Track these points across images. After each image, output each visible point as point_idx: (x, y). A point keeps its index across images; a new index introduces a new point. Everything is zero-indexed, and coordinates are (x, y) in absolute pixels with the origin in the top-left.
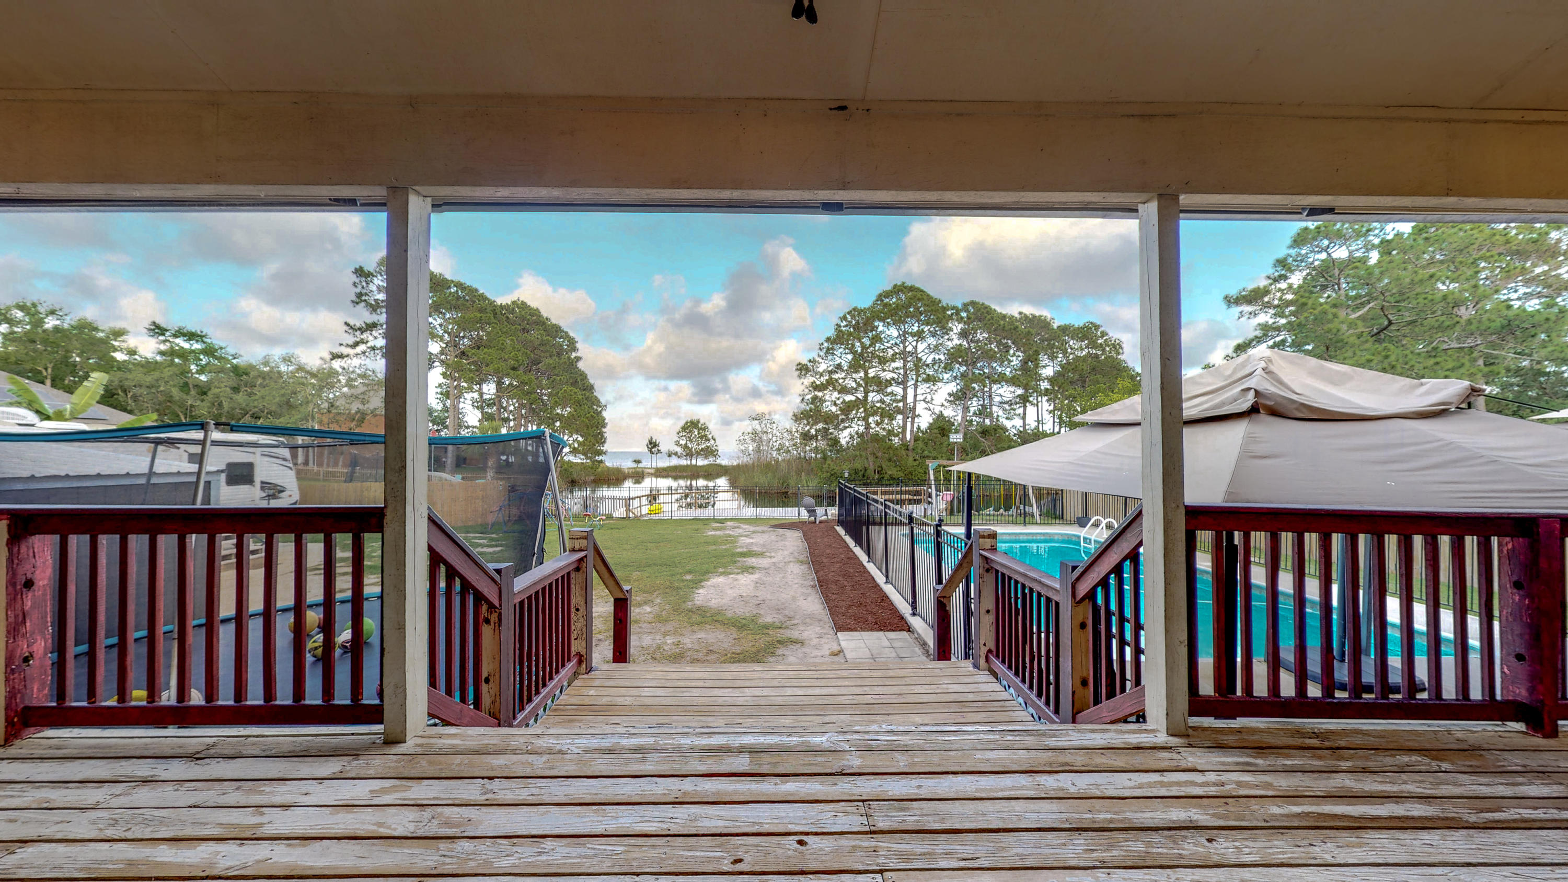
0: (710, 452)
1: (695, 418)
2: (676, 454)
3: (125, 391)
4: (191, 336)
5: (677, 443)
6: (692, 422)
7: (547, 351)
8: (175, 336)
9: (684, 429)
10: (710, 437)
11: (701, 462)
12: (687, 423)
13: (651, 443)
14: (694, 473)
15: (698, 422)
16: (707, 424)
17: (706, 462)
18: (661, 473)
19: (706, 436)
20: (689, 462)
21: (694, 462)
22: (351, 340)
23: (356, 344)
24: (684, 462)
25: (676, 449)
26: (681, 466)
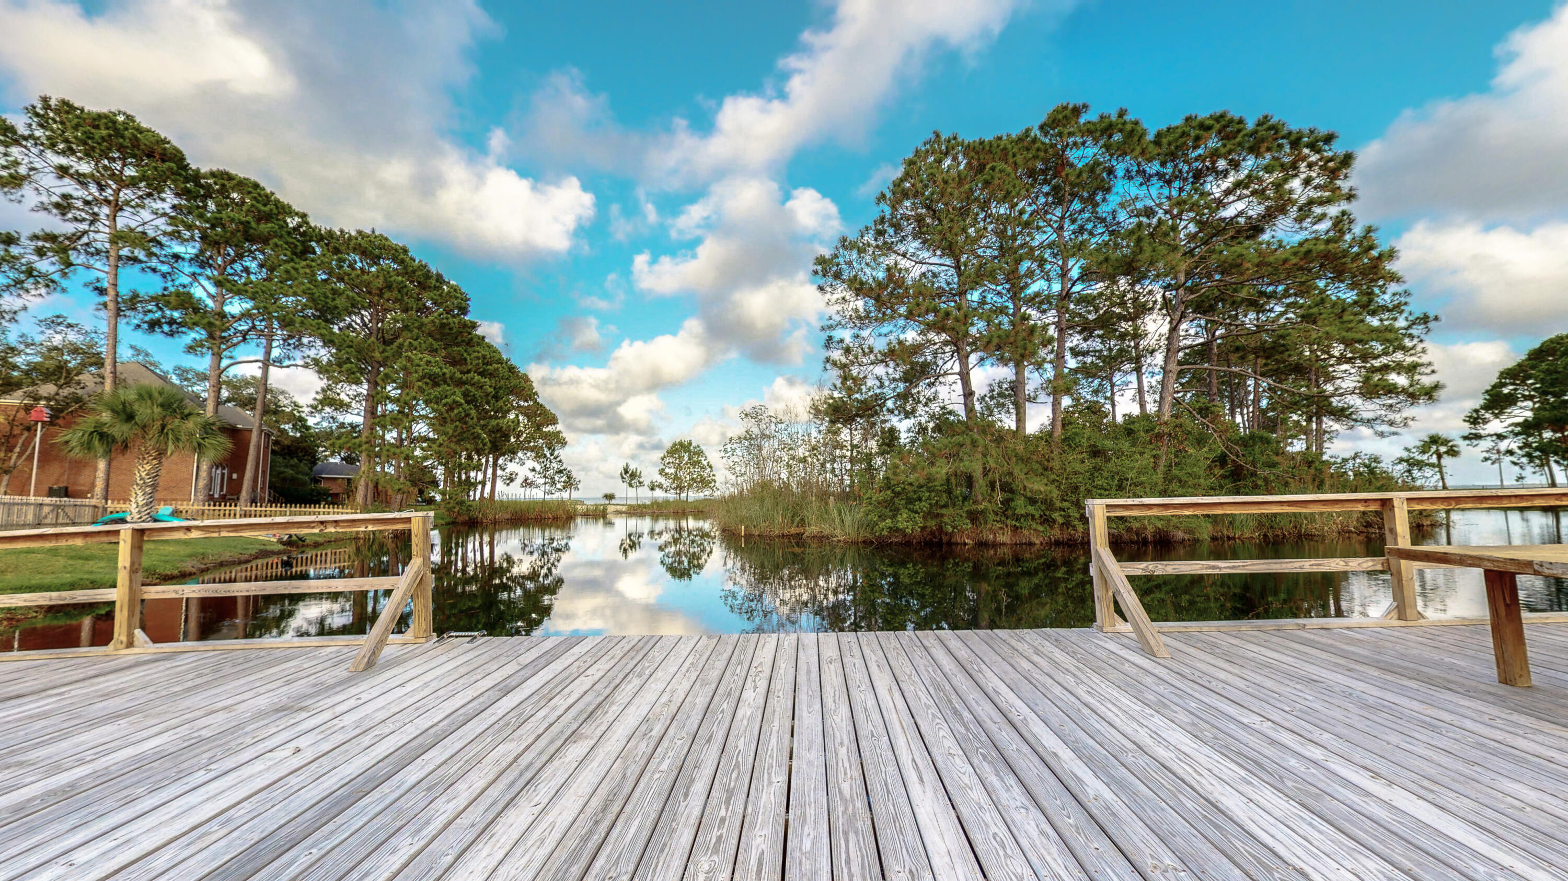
0: (704, 483)
1: (686, 439)
2: (660, 486)
5: (662, 472)
6: (681, 444)
9: (671, 453)
10: (705, 463)
11: (693, 495)
12: (675, 445)
13: (626, 472)
14: (679, 511)
15: (690, 444)
16: (702, 447)
17: (701, 495)
18: (636, 511)
19: (699, 462)
20: (677, 496)
21: (684, 496)
24: (672, 496)
25: (662, 480)
26: (667, 502)
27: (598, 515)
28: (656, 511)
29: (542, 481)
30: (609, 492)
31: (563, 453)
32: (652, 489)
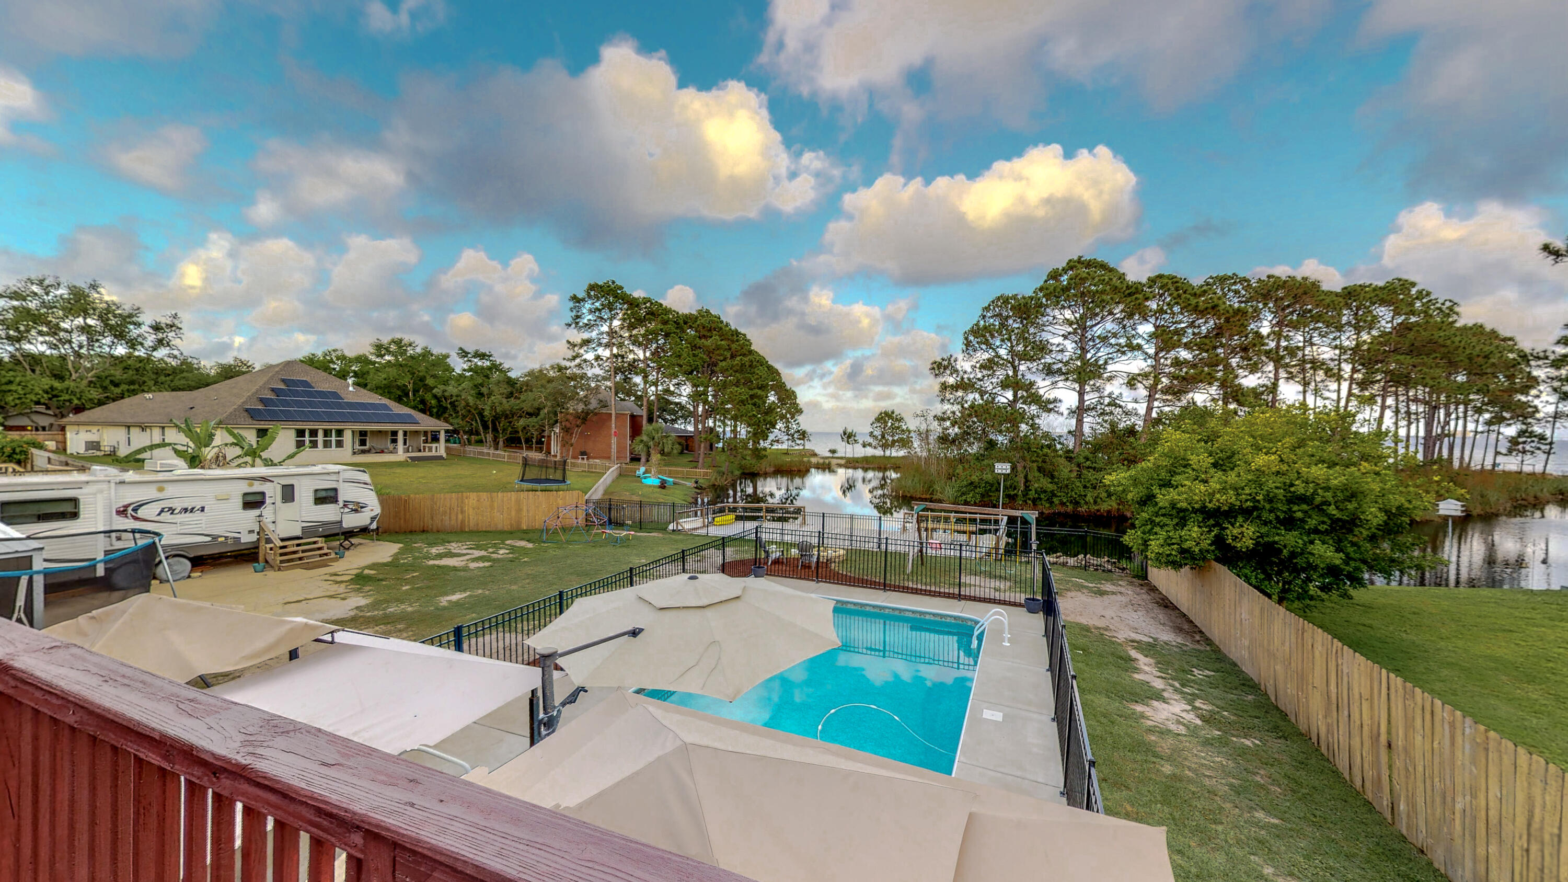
0: (904, 443)
1: (889, 410)
2: (870, 445)
3: (446, 399)
4: (482, 356)
5: (872, 434)
6: (886, 413)
7: (721, 355)
8: (474, 357)
9: (878, 420)
10: (905, 428)
11: (895, 453)
12: (881, 414)
13: (845, 434)
14: (884, 465)
15: (893, 413)
16: (903, 415)
18: (851, 463)
19: (900, 427)
20: (882, 453)
21: (888, 453)
22: (570, 354)
23: (574, 358)
24: (879, 452)
25: (871, 440)
26: (874, 457)
27: (826, 467)
28: (865, 464)
29: (786, 437)
30: (833, 448)
31: (800, 418)
32: (864, 446)
